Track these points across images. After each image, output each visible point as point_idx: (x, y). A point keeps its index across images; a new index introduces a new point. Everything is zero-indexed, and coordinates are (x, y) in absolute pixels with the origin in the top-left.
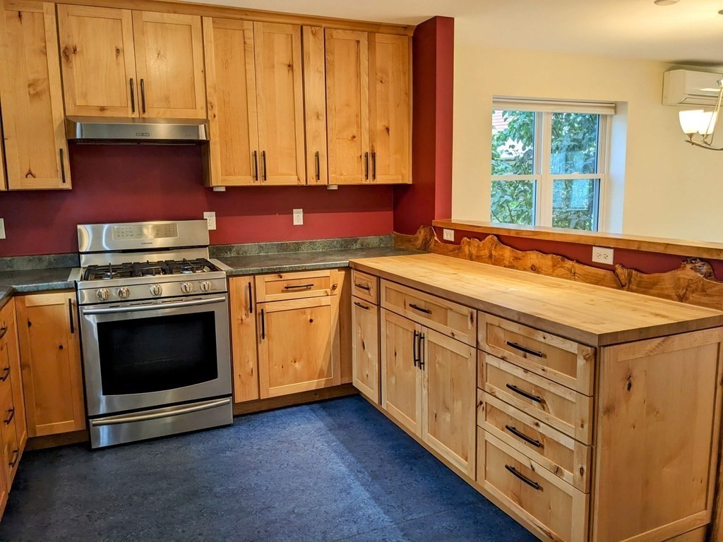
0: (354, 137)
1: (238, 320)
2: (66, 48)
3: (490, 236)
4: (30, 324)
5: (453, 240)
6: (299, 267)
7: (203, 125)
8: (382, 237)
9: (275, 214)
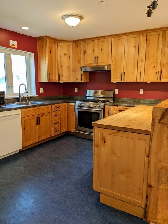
2: (84, 51)
4: (69, 109)
6: (123, 105)
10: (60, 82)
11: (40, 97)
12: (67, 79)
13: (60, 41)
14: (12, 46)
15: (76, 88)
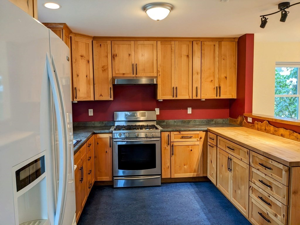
0: (212, 81)
1: (164, 147)
2: (114, 55)
3: (265, 121)
4: (98, 144)
5: (251, 122)
6: (187, 130)
7: (155, 79)
8: (224, 119)
9: (181, 109)
12: (85, 96)
15: (90, 110)
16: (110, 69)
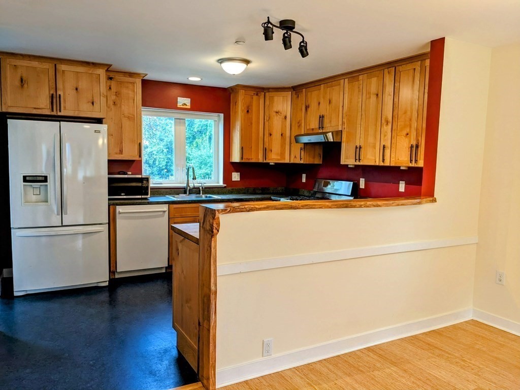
0: (408, 134)
2: (307, 106)
10: (269, 163)
11: (229, 187)
12: (279, 158)
13: (270, 90)
14: (182, 107)
15: (303, 175)
16: (303, 125)
